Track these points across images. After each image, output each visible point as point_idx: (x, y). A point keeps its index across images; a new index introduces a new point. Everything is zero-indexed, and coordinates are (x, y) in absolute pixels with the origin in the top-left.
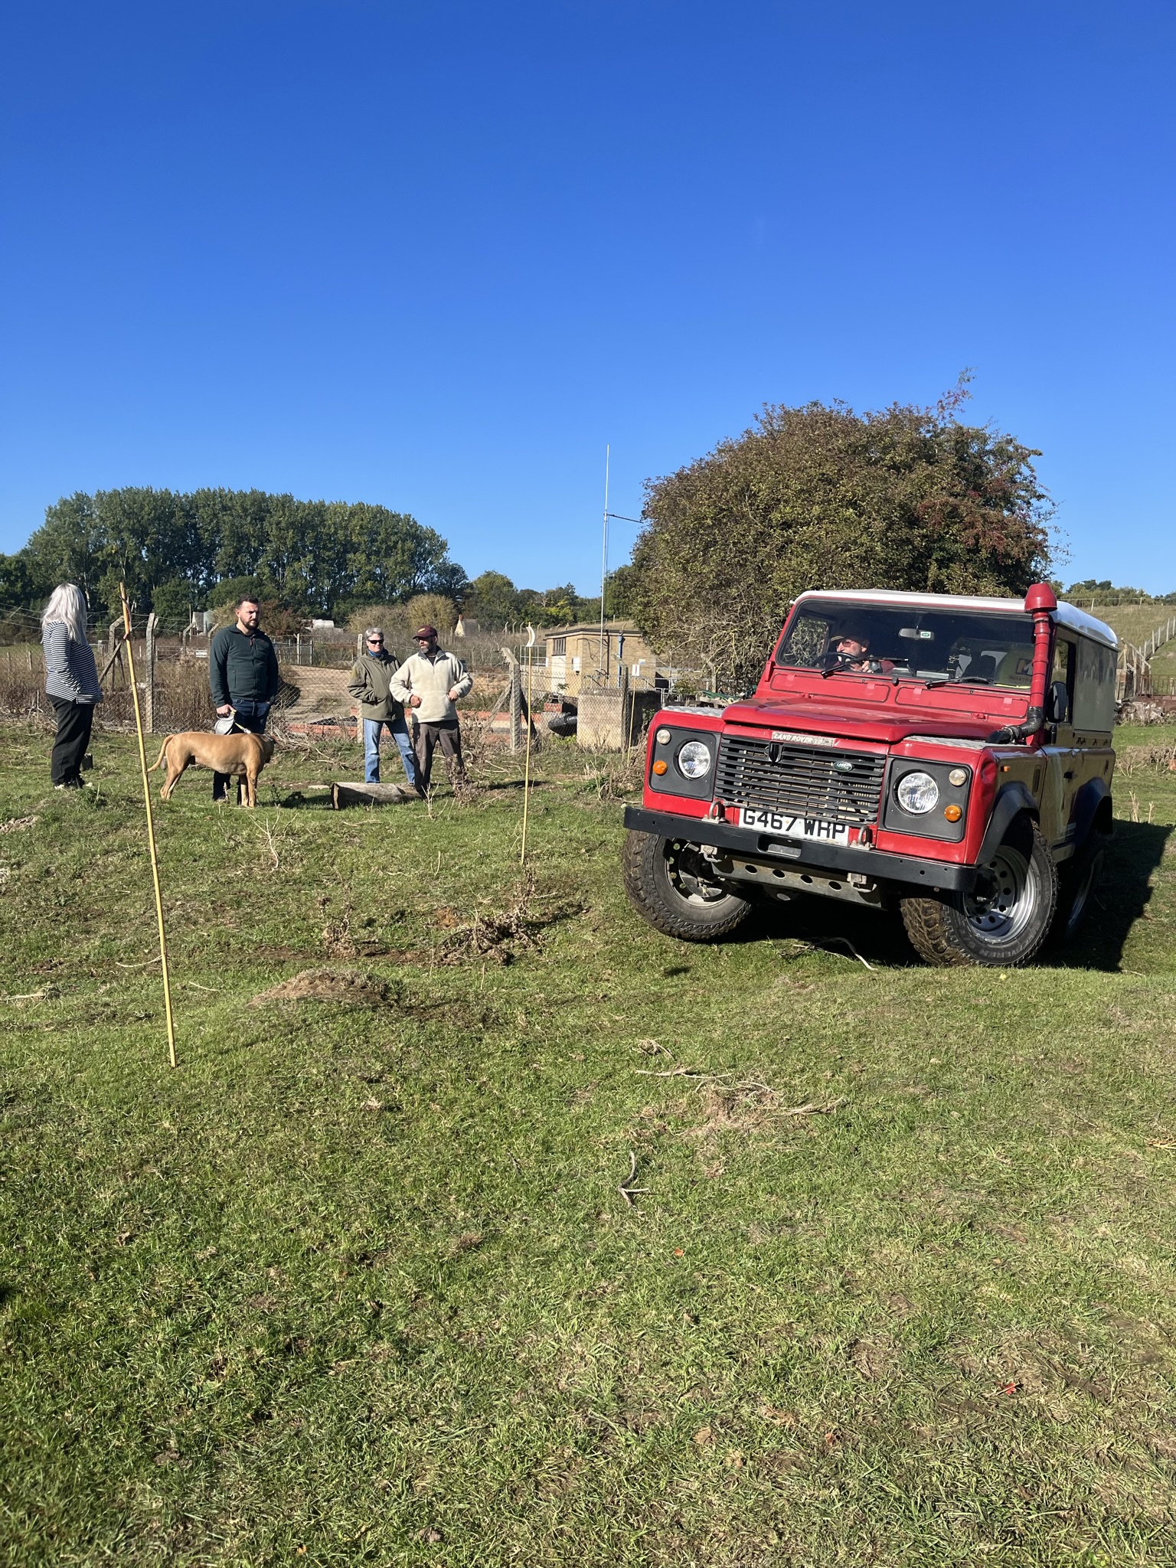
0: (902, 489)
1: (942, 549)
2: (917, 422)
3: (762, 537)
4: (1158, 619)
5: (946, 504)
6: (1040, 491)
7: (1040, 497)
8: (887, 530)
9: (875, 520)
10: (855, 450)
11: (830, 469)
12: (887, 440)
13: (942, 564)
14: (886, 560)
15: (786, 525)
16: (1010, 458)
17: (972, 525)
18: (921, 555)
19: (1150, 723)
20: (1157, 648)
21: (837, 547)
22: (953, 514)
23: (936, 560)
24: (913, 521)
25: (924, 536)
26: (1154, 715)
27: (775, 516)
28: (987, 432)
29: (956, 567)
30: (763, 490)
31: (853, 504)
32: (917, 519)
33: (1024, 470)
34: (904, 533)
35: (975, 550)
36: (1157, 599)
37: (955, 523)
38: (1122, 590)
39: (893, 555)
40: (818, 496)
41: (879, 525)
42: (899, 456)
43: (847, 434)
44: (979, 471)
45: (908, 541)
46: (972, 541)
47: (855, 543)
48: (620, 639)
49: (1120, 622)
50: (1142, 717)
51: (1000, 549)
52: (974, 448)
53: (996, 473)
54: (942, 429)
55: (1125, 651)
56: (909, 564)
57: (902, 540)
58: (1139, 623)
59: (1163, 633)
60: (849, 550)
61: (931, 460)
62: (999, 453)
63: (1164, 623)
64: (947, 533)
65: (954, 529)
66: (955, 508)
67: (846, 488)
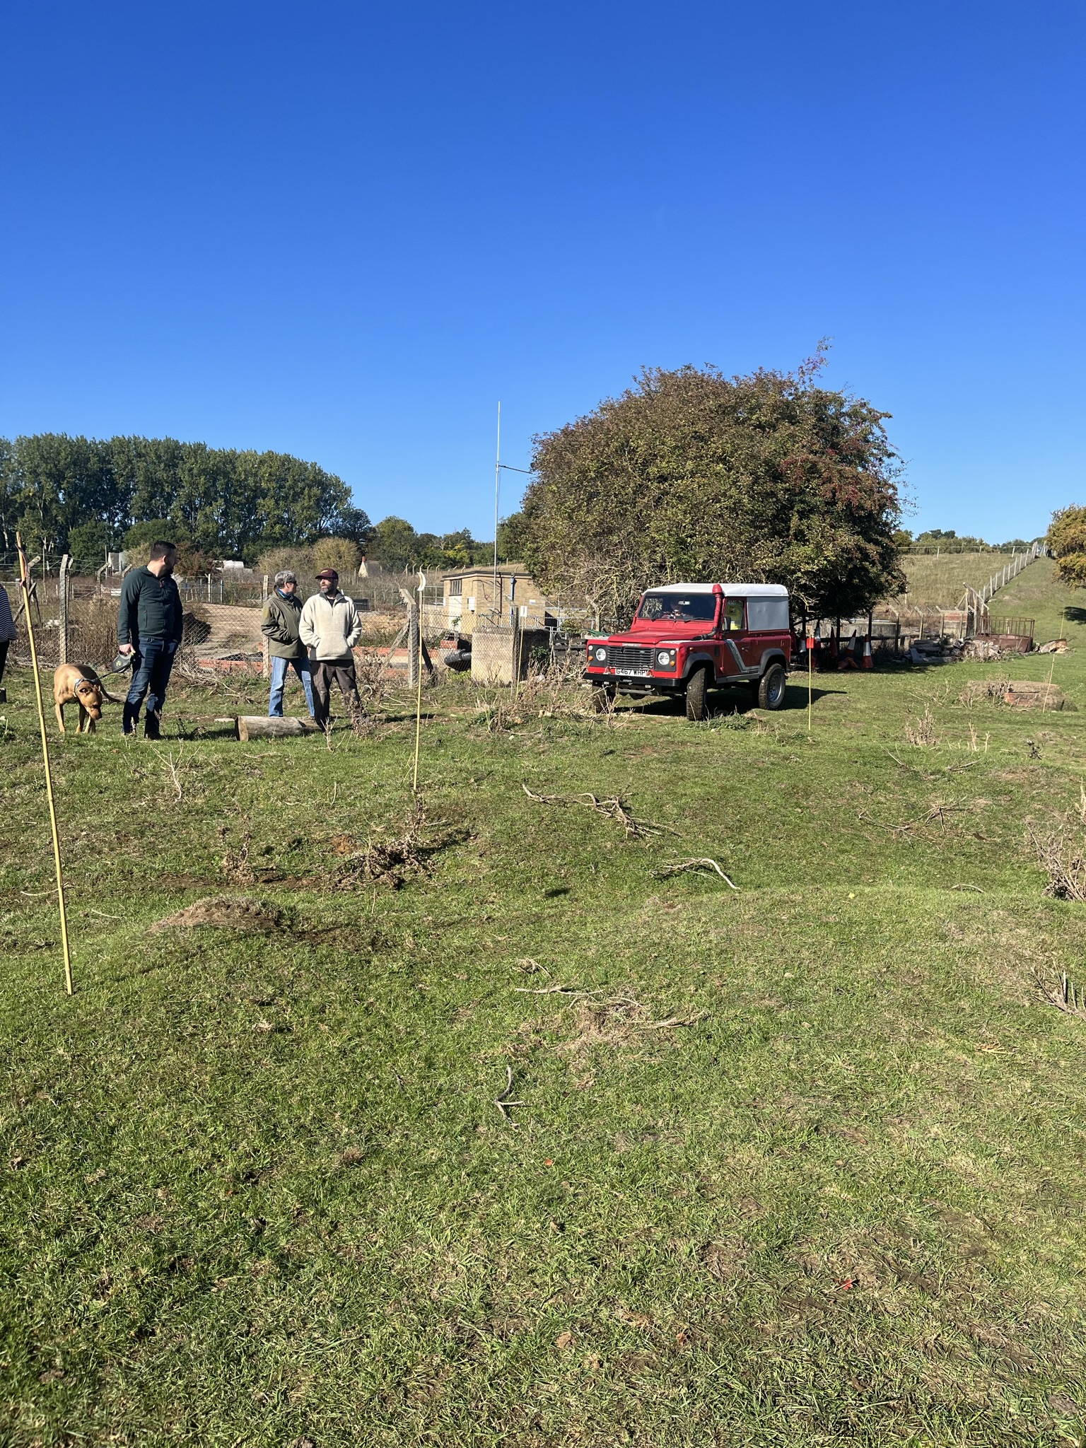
0: (766, 447)
1: (802, 502)
2: (781, 386)
3: (640, 490)
4: (996, 565)
5: (806, 461)
6: (891, 450)
7: (890, 455)
8: (753, 484)
9: (742, 474)
10: (724, 410)
11: (701, 428)
12: (753, 401)
13: (803, 515)
14: (753, 511)
15: (662, 479)
16: (864, 420)
17: (829, 480)
18: (784, 507)
19: (988, 659)
20: (994, 592)
21: (709, 499)
22: (813, 470)
23: (798, 512)
24: (777, 476)
25: (787, 490)
26: (991, 652)
27: (653, 470)
28: (843, 396)
29: (815, 518)
30: (641, 445)
31: (722, 460)
32: (781, 474)
33: (876, 430)
34: (769, 486)
35: (833, 503)
36: (995, 548)
37: (815, 478)
38: (964, 539)
39: (759, 507)
40: (692, 453)
41: (746, 480)
42: (764, 416)
43: (717, 395)
44: (836, 430)
45: (773, 494)
46: (829, 495)
47: (724, 495)
48: (512, 580)
49: (962, 568)
50: (981, 654)
51: (855, 503)
52: (831, 410)
53: (852, 433)
54: (803, 393)
55: (966, 594)
56: (773, 515)
57: (766, 493)
58: (978, 569)
59: (1000, 578)
60: (719, 501)
61: (793, 420)
62: (854, 414)
63: (1001, 569)
64: (807, 487)
65: (813, 484)
66: (814, 464)
67: (717, 445)
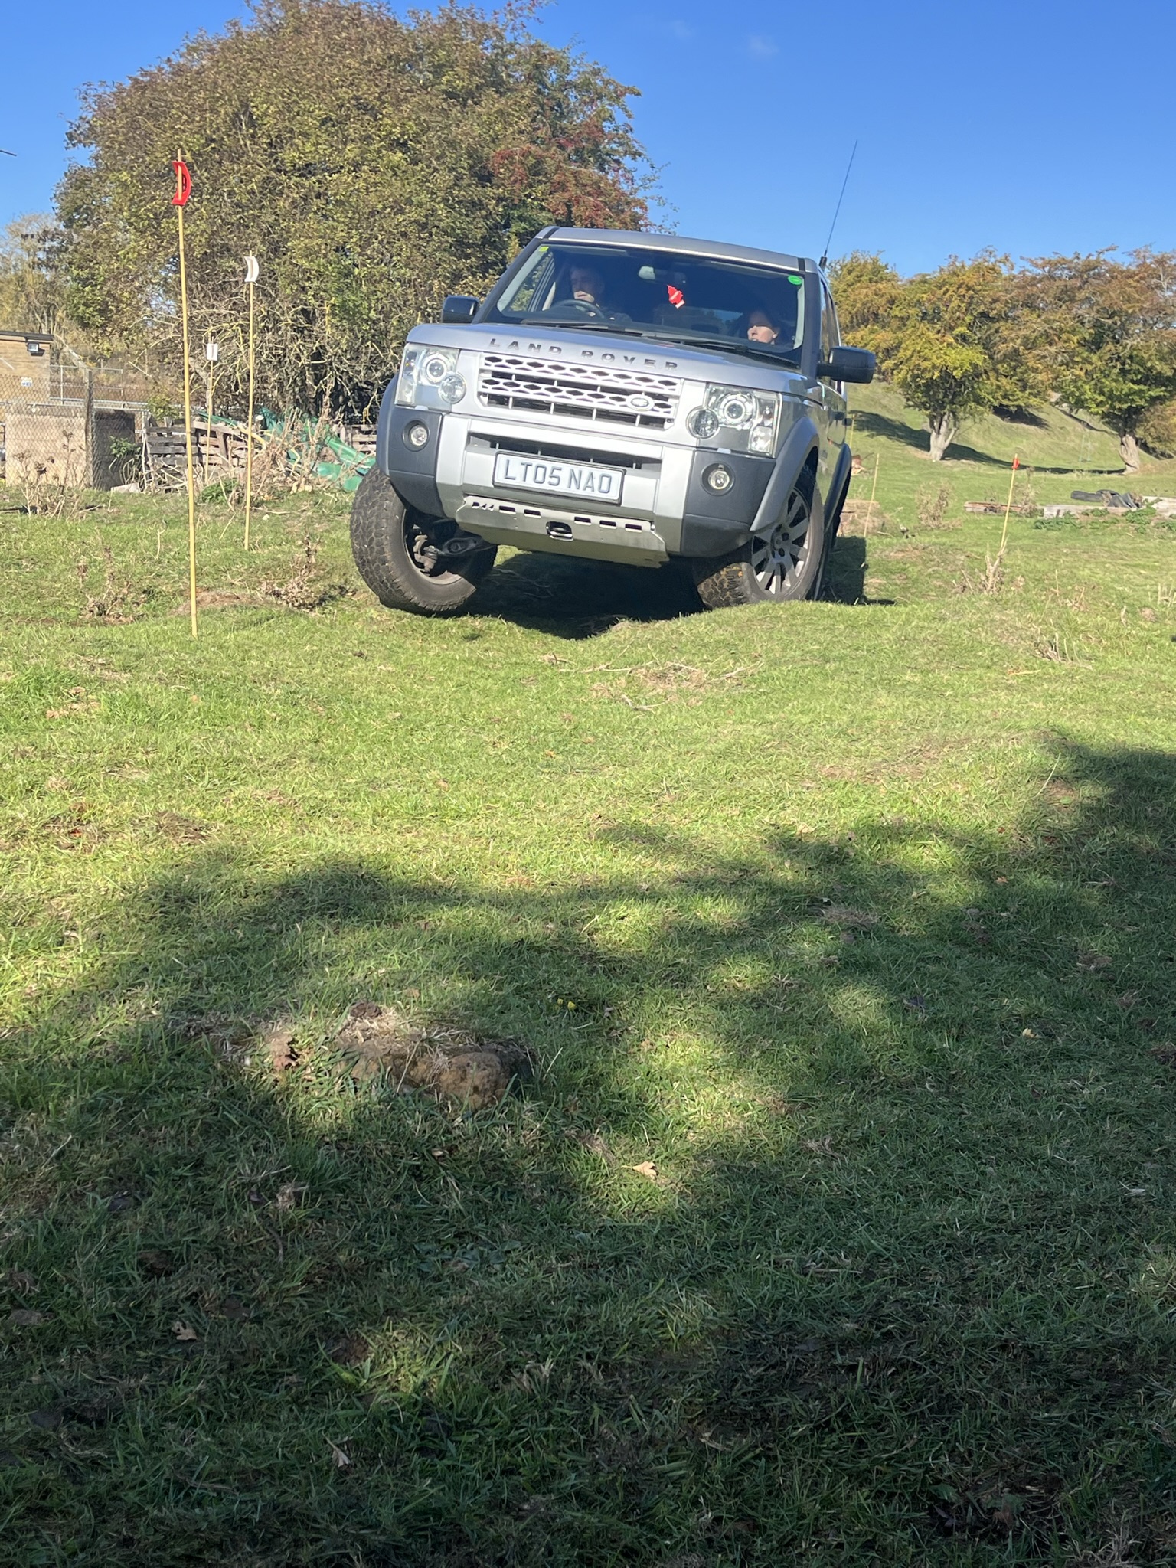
0: (469, 128)
1: (521, 218)
2: (481, 31)
5: (526, 154)
6: (635, 146)
7: (635, 155)
8: (451, 188)
9: (436, 170)
10: (400, 65)
11: (368, 91)
12: (442, 53)
14: (453, 229)
15: (307, 170)
16: (600, 96)
17: (562, 187)
18: (496, 226)
21: (385, 208)
22: (537, 170)
23: (517, 234)
24: (485, 177)
25: (500, 199)
27: (289, 155)
28: (571, 55)
30: (269, 114)
31: (403, 146)
32: (491, 175)
34: (476, 192)
37: (540, 182)
39: (462, 223)
40: (352, 129)
41: (444, 179)
42: (457, 78)
43: (387, 41)
44: (560, 110)
46: (562, 210)
47: (409, 202)
52: (552, 76)
53: (584, 115)
54: (512, 46)
56: (483, 237)
57: (472, 202)
60: (401, 211)
61: (498, 85)
62: (585, 86)
64: (529, 196)
65: (539, 191)
66: (540, 161)
67: (391, 122)
